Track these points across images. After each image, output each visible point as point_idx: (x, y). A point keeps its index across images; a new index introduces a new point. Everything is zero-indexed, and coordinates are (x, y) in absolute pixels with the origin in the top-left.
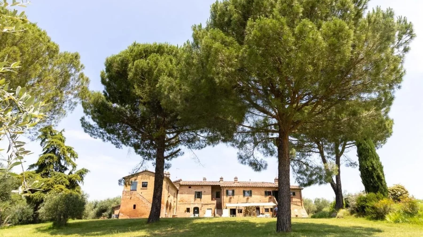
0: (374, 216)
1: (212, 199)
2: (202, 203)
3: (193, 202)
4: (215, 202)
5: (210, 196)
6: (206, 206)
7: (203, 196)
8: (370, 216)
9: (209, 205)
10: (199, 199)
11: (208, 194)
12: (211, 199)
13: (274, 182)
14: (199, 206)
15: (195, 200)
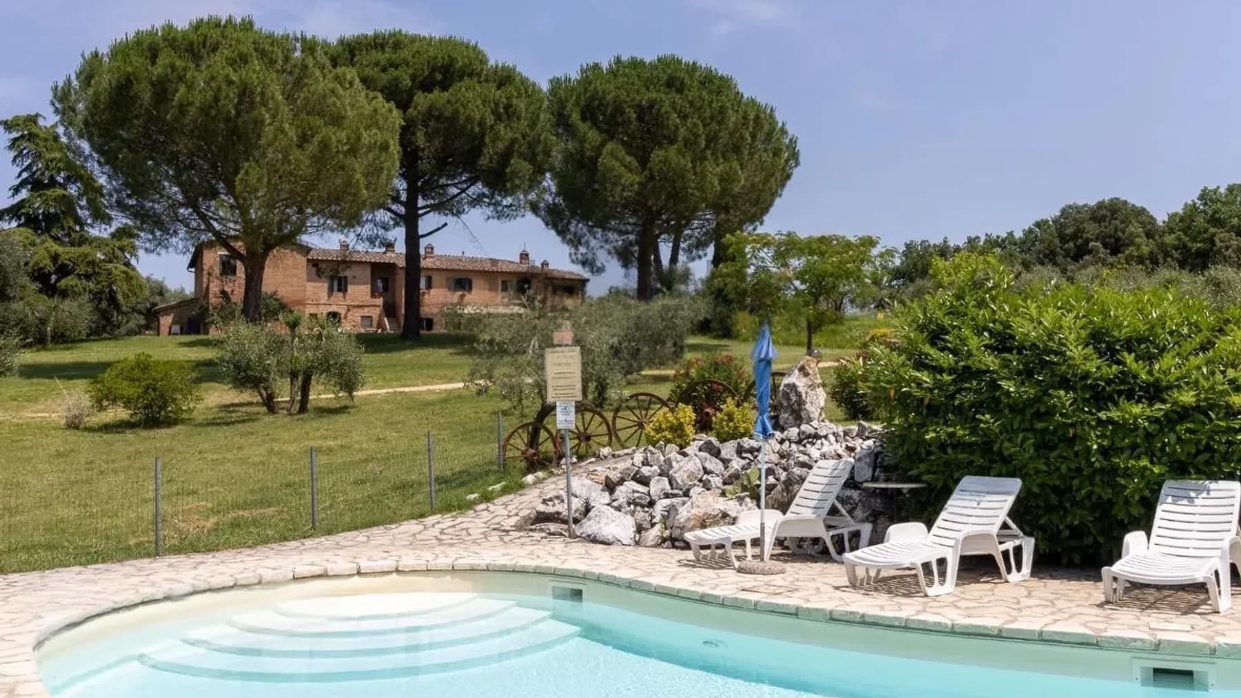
0: (720, 333)
1: (373, 296)
2: (349, 303)
3: (324, 299)
4: (380, 301)
5: (366, 289)
6: (359, 310)
7: (350, 288)
8: (714, 334)
9: (366, 309)
10: (341, 294)
11: (364, 284)
12: (369, 294)
13: (518, 261)
14: (342, 311)
15: (329, 296)
